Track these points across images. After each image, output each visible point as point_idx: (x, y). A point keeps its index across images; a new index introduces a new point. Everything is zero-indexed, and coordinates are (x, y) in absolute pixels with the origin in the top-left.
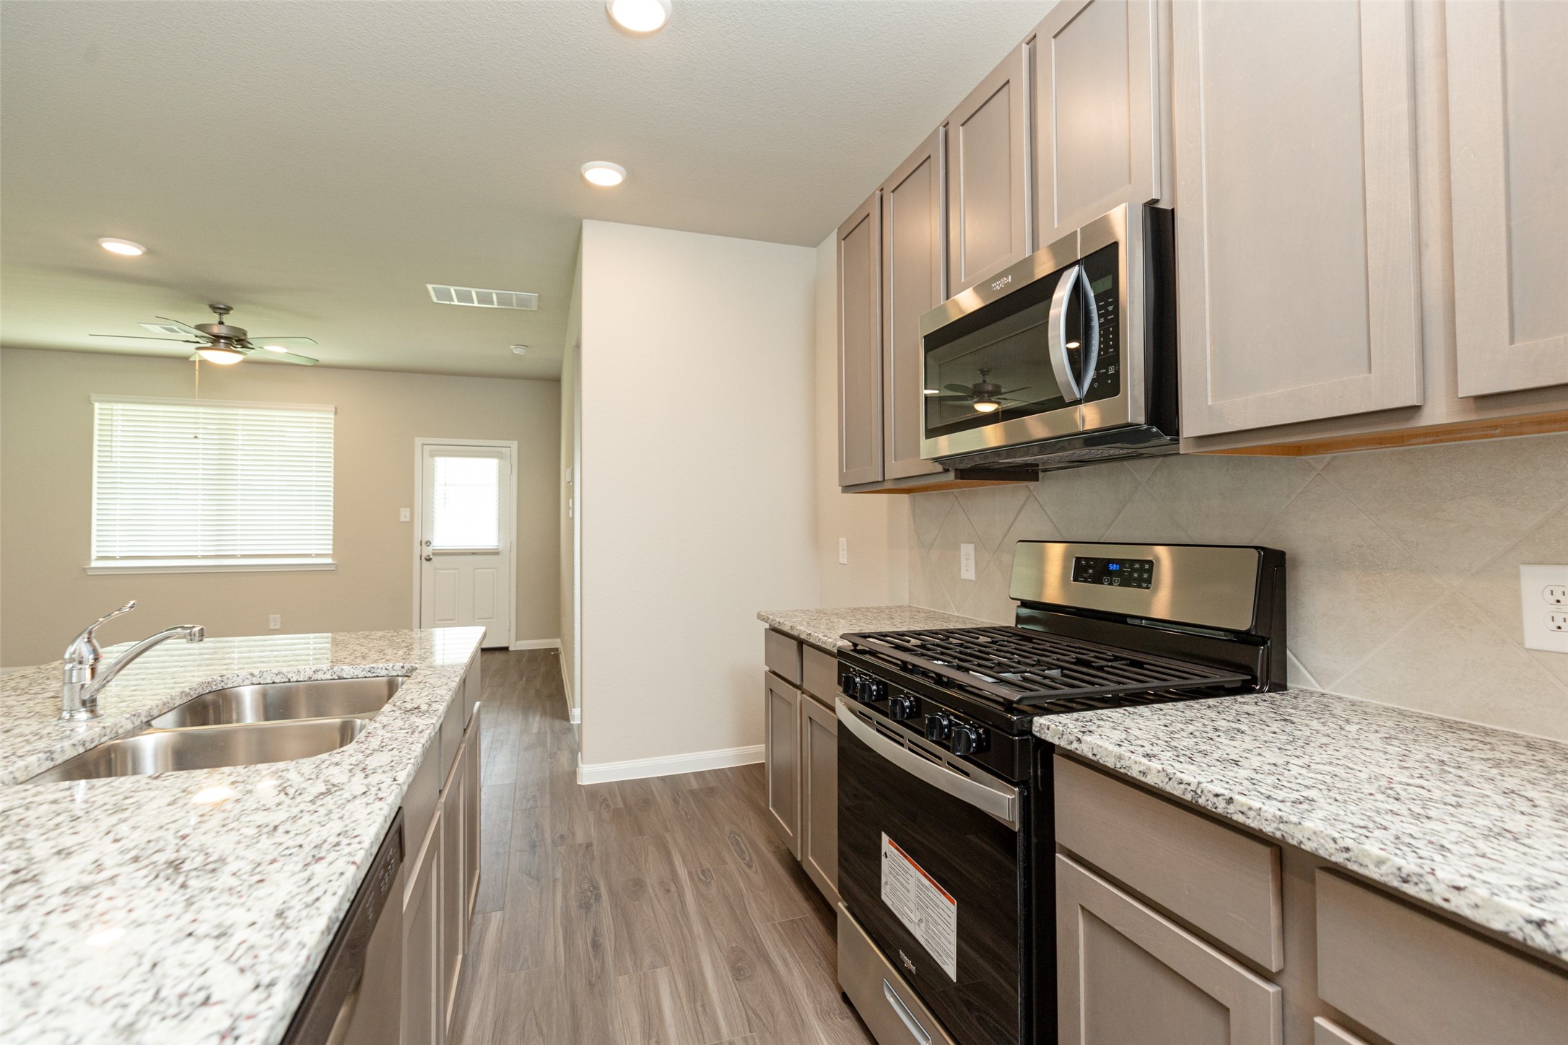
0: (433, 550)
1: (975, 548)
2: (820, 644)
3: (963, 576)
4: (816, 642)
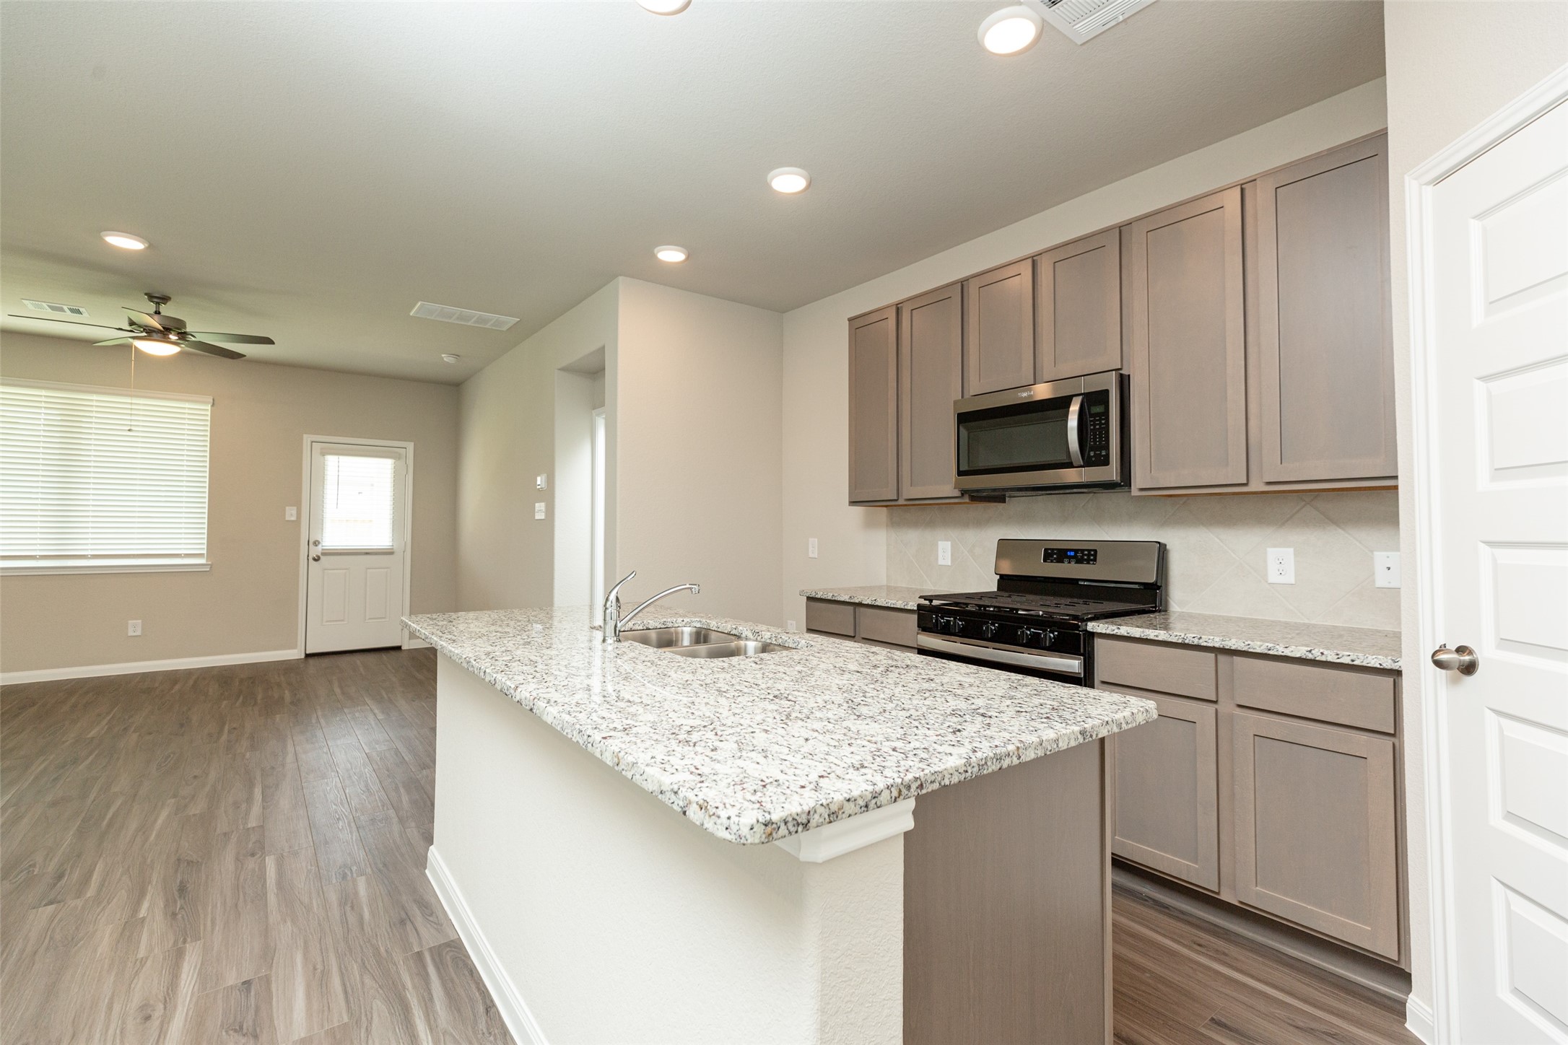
0: (323, 549)
1: (952, 546)
2: (889, 605)
3: (940, 563)
4: (884, 604)
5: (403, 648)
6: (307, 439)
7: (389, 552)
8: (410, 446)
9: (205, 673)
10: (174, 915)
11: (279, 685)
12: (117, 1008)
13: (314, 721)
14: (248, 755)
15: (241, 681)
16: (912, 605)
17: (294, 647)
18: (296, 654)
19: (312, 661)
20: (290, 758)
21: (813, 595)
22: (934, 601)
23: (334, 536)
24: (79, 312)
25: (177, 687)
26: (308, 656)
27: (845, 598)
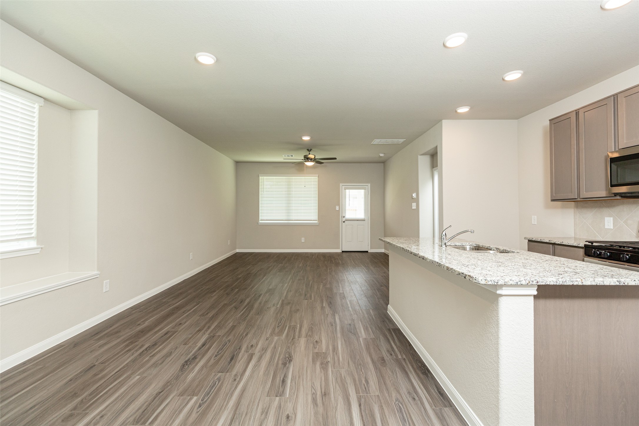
0: (346, 219)
1: (613, 219)
2: (570, 244)
3: (606, 227)
4: (567, 244)
5: (369, 252)
6: (341, 185)
7: (364, 220)
8: (369, 185)
9: (319, 254)
10: (331, 308)
11: (337, 259)
12: (326, 322)
13: (349, 270)
14: (335, 276)
15: (328, 257)
16: (582, 245)
17: (339, 249)
18: (339, 251)
19: (344, 253)
20: (345, 277)
21: (531, 239)
22: (594, 243)
23: (349, 215)
24: (292, 156)
25: (314, 257)
26: (343, 252)
27: (547, 241)
